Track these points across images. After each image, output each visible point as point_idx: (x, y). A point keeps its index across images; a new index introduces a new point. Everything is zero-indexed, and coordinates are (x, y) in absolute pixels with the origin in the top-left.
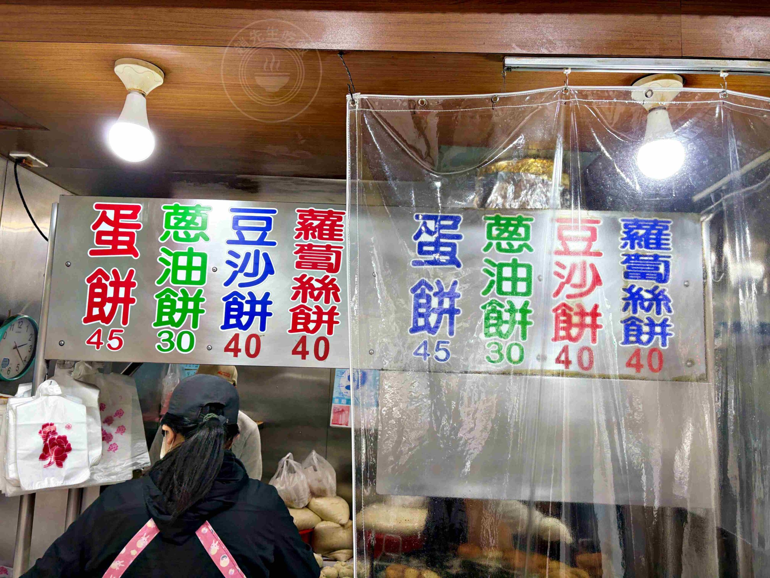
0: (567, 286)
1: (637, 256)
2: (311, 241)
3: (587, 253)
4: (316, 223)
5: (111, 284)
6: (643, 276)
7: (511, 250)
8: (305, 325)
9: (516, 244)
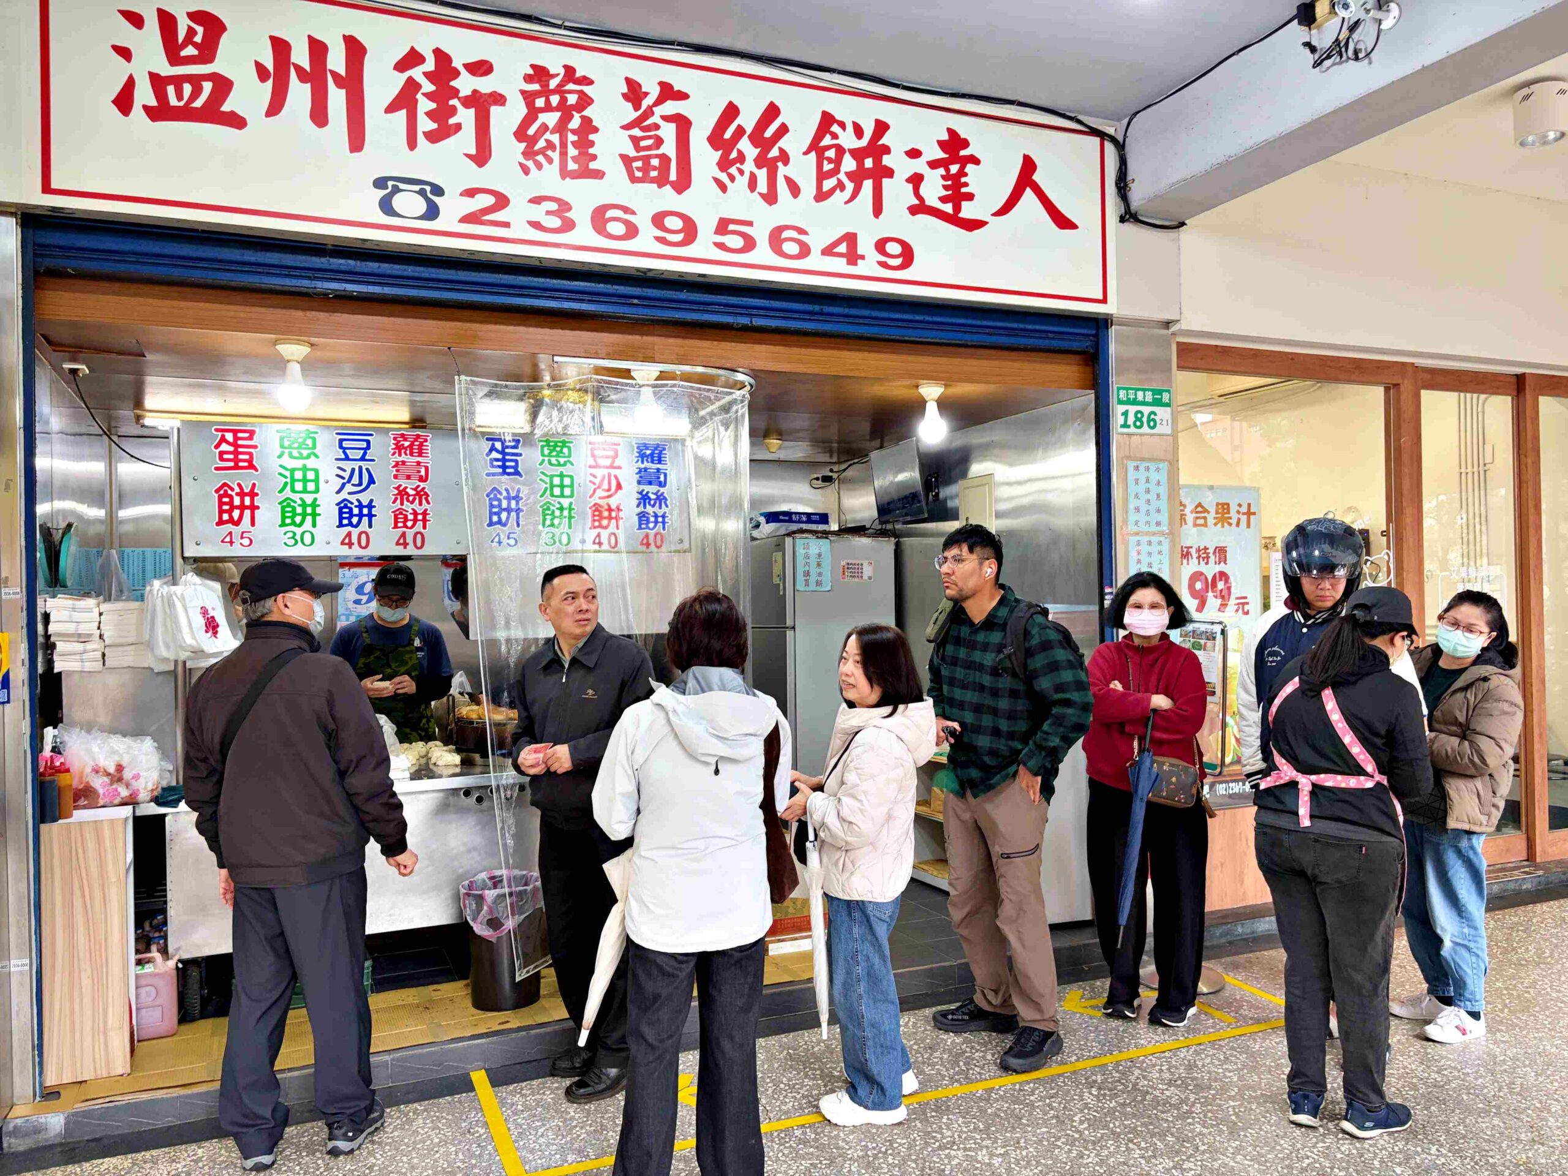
0: (598, 491)
1: (646, 469)
2: (403, 458)
3: (612, 467)
4: (407, 444)
5: (237, 494)
6: (650, 483)
7: (559, 465)
8: (405, 523)
9: (562, 460)
